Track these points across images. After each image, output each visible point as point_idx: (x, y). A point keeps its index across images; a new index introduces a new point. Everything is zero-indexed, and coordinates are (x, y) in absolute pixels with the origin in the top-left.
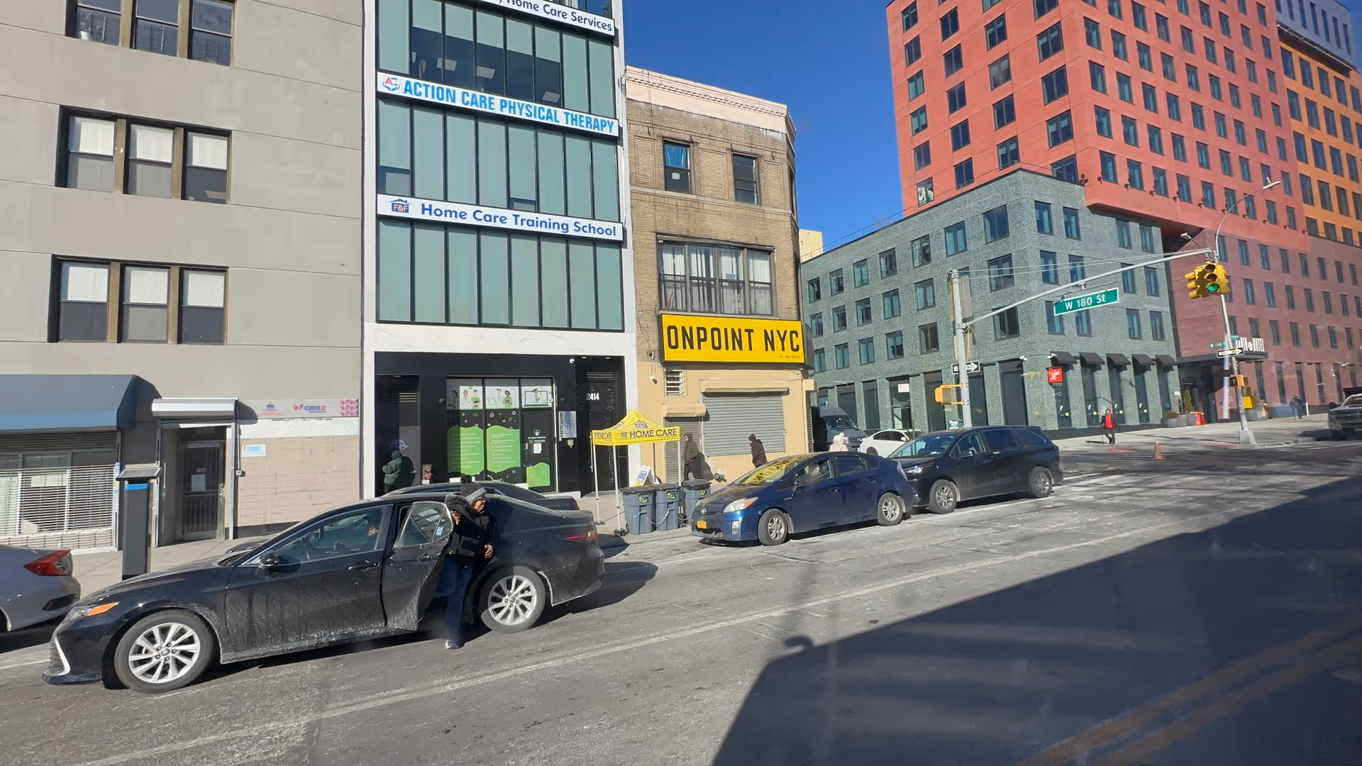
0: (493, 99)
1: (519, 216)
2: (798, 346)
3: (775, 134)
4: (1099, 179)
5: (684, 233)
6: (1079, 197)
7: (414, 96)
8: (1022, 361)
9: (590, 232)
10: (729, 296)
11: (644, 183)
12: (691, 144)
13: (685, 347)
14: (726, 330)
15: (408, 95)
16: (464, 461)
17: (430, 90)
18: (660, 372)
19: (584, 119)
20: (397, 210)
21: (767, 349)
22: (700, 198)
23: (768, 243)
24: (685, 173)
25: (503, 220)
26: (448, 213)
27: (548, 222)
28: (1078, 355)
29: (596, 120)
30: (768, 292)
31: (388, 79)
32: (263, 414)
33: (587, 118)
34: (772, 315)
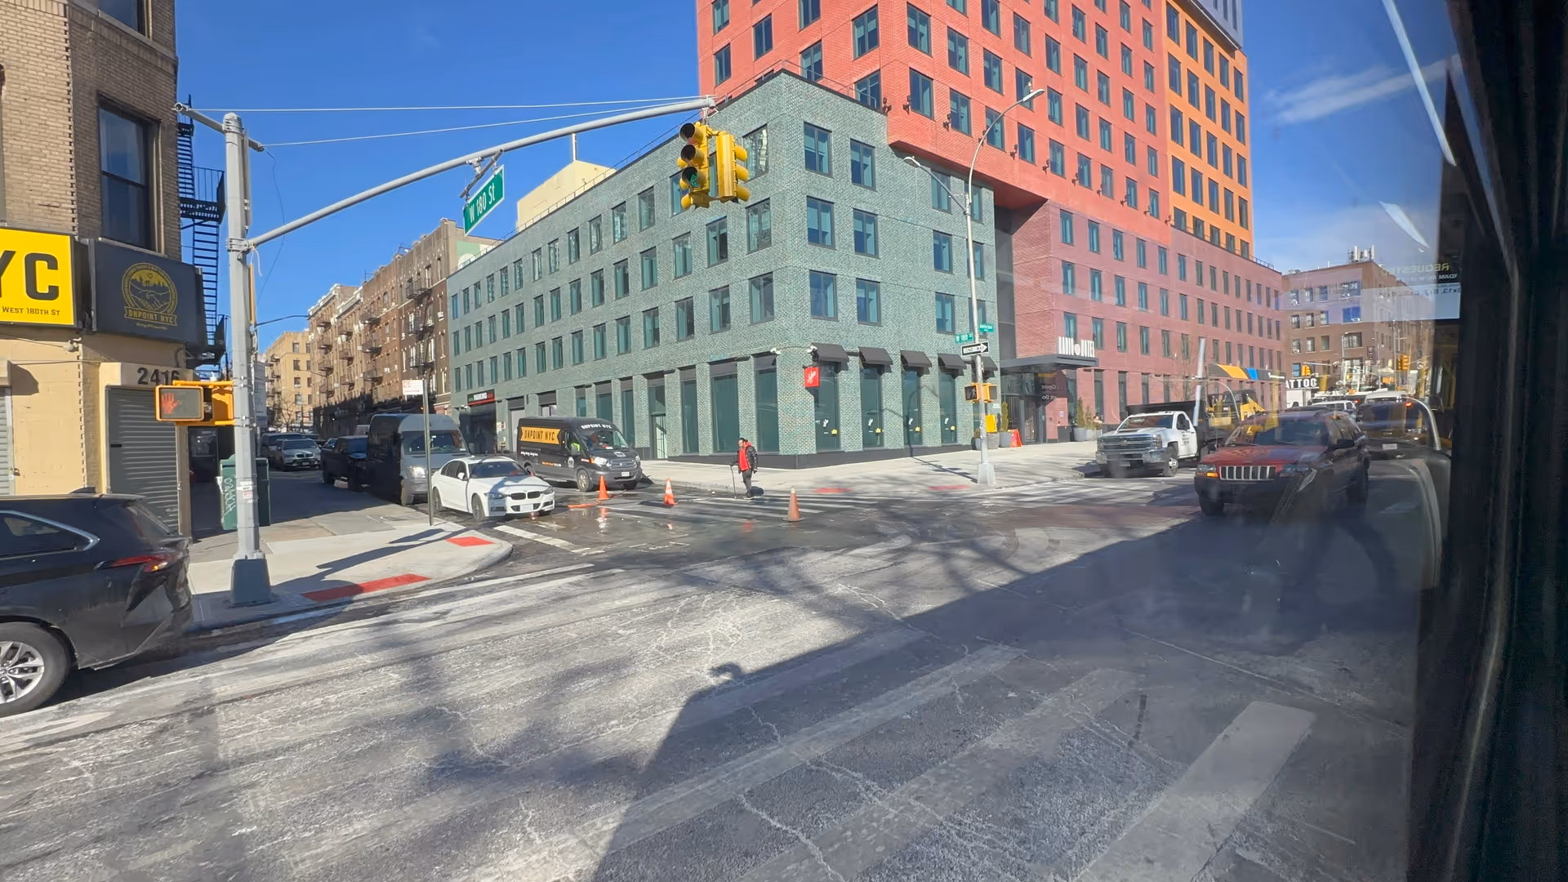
4: (906, 107)
6: (880, 131)
8: (774, 354)
28: (857, 350)
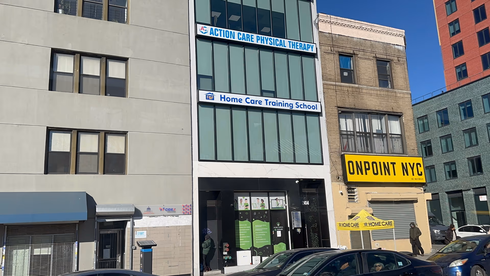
0: (253, 36)
1: (268, 100)
2: (421, 172)
3: (399, 47)
5: (353, 107)
7: (215, 36)
9: (304, 108)
10: (378, 143)
11: (330, 79)
12: (353, 55)
13: (358, 174)
14: (380, 163)
15: (212, 36)
16: (242, 241)
17: (222, 32)
18: (343, 188)
19: (298, 44)
20: (208, 99)
21: (404, 175)
22: (360, 86)
23: (399, 111)
24: (350, 72)
25: (260, 102)
26: (233, 100)
27: (282, 103)
29: (305, 44)
30: (400, 140)
31: (202, 27)
32: (145, 213)
33: (300, 44)
34: (403, 153)
